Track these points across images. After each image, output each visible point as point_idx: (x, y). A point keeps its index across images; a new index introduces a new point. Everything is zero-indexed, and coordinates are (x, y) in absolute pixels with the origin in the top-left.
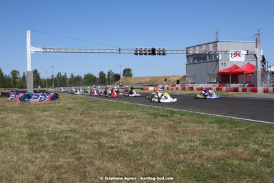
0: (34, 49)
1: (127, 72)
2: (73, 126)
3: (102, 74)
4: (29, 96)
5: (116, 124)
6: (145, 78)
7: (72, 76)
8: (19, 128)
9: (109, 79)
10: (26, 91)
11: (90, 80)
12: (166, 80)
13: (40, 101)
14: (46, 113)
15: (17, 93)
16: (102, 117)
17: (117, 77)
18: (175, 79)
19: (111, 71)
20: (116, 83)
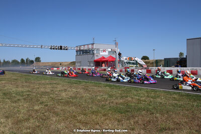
1: (38, 59)
3: (22, 60)
6: (49, 63)
7: (4, 61)
9: (27, 63)
11: (15, 62)
12: (61, 64)
17: (32, 62)
18: (66, 64)
19: (28, 58)
20: (31, 65)
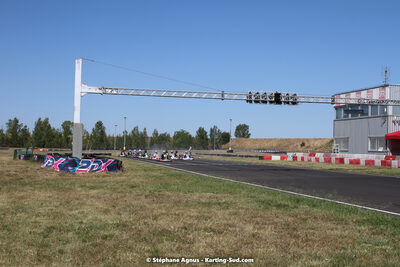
0: (87, 89)
1: (242, 131)
2: (125, 217)
3: (201, 132)
4: (74, 164)
5: (197, 218)
6: (271, 140)
8: (37, 216)
9: (212, 139)
10: (70, 155)
11: (183, 140)
12: (303, 145)
13: (92, 171)
14: (93, 192)
15: (57, 156)
16: (177, 203)
17: (226, 138)
18: (318, 144)
19: (215, 128)
20: (223, 146)
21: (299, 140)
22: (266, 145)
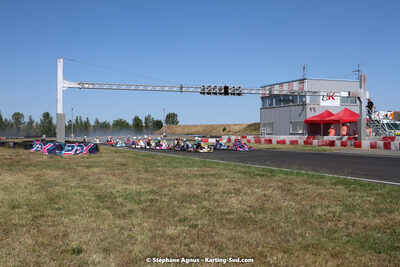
1: (172, 119)
3: (137, 120)
6: (197, 126)
7: (97, 122)
9: (147, 127)
11: (120, 125)
12: (224, 130)
17: (158, 125)
18: (237, 128)
19: (149, 116)
20: (159, 131)
21: (220, 126)
22: (194, 130)
